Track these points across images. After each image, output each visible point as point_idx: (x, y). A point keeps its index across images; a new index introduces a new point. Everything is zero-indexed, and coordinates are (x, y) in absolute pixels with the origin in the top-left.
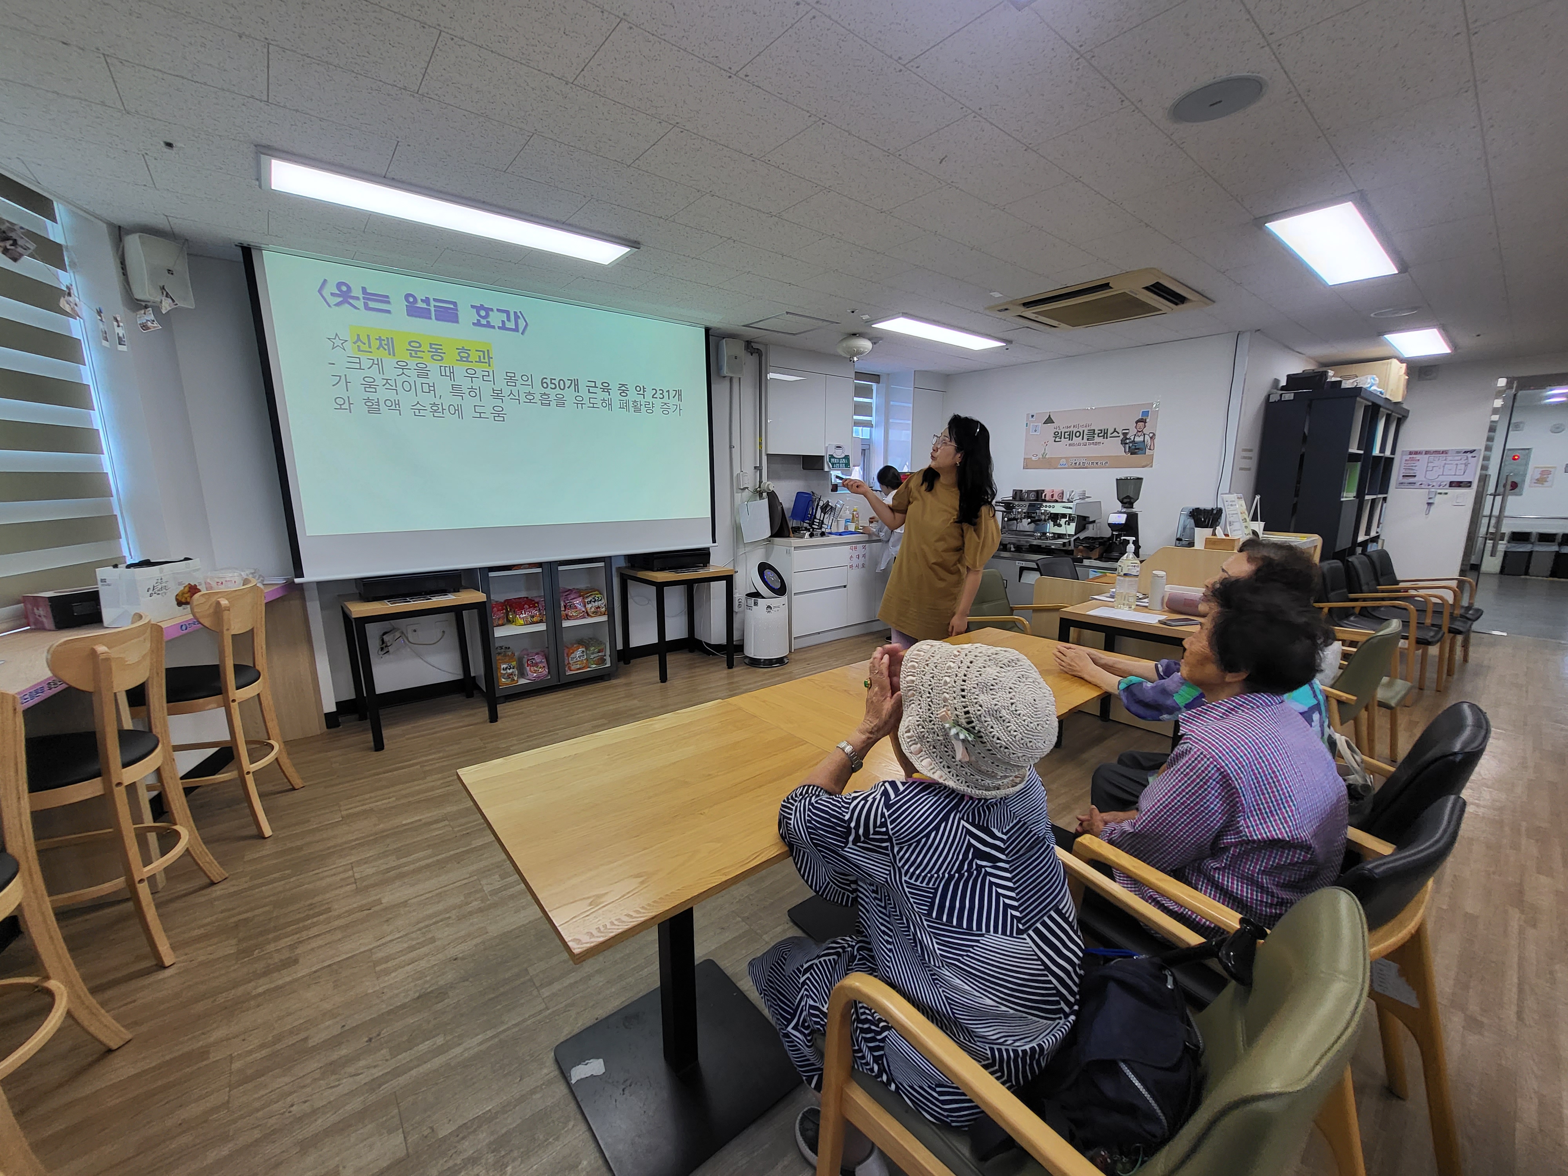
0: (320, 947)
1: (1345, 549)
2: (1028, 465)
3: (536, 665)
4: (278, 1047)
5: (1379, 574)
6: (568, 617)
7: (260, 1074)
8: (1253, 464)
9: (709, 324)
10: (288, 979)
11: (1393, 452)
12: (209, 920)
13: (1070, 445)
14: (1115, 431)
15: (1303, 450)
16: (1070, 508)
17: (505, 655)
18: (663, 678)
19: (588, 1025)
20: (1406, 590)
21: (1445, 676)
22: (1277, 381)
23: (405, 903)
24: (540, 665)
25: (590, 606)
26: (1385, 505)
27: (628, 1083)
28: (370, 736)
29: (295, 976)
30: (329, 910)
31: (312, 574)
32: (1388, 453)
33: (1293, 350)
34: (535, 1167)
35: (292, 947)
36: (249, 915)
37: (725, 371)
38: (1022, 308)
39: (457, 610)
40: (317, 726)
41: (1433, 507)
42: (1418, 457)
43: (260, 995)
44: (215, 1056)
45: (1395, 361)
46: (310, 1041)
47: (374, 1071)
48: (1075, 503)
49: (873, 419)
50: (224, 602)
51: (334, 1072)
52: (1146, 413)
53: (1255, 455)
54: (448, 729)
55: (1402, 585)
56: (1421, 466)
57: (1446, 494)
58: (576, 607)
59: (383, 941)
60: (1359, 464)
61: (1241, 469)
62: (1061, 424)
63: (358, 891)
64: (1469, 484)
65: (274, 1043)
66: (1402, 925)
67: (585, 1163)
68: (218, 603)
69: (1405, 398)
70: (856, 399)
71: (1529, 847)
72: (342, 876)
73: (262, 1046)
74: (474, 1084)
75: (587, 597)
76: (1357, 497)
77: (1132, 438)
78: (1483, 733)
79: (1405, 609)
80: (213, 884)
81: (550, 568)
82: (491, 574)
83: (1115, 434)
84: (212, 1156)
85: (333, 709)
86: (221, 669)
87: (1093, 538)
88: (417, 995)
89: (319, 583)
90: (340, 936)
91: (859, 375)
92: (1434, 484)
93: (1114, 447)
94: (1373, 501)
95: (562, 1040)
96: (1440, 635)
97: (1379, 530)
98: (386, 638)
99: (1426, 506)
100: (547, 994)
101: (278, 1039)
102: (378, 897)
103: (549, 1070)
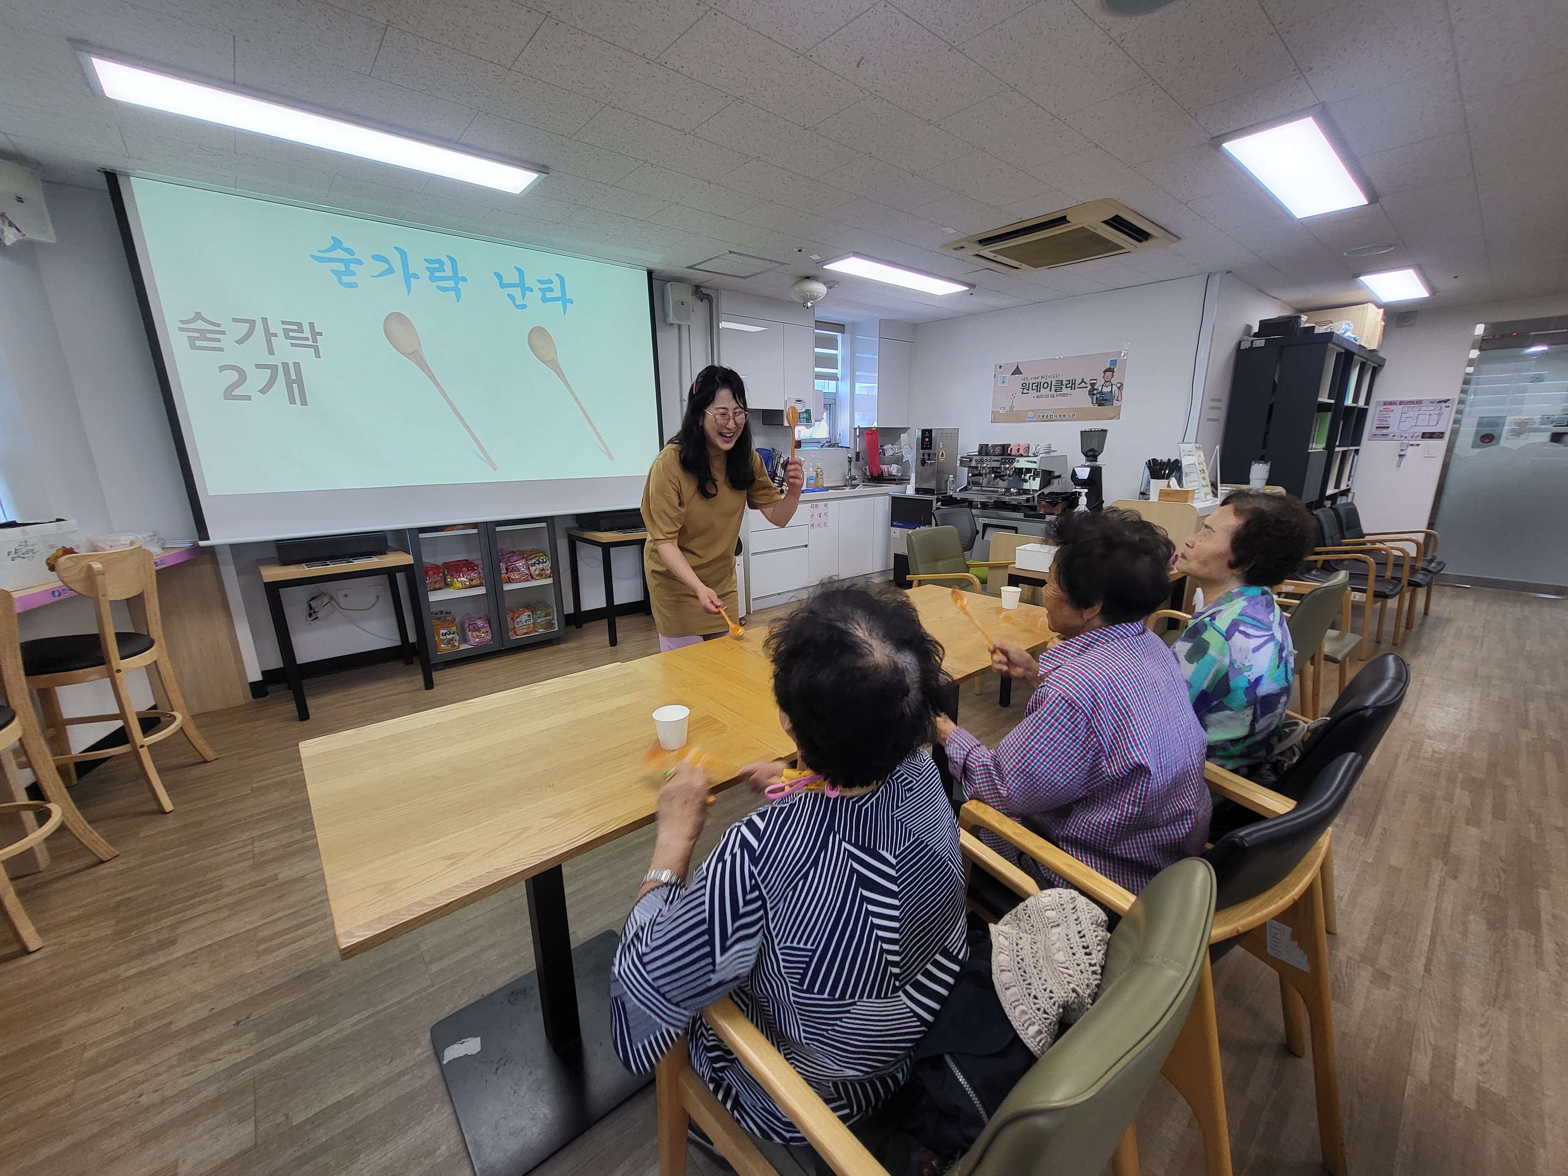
0: (203, 926)
1: (1313, 502)
2: (996, 418)
3: (479, 630)
4: (137, 1033)
5: (1345, 529)
6: (510, 581)
7: (113, 1062)
8: (1221, 415)
9: (652, 267)
10: (162, 961)
11: (1367, 402)
12: (89, 900)
13: (1038, 397)
14: (1083, 381)
15: (1273, 399)
16: (1035, 462)
17: (445, 621)
18: (613, 642)
19: (472, 1001)
20: (1373, 542)
21: (1402, 630)
22: (1249, 328)
23: (302, 878)
24: (483, 630)
25: (534, 568)
26: (1356, 457)
27: (502, 1062)
28: (293, 706)
29: (170, 958)
30: (220, 887)
31: (218, 536)
32: (1361, 403)
33: (1267, 295)
34: (389, 1155)
35: (173, 927)
36: (132, 894)
37: (671, 318)
38: (979, 247)
39: (390, 573)
40: (242, 696)
41: (1404, 459)
42: (1392, 407)
43: (128, 978)
44: (66, 1046)
45: (1371, 306)
46: (173, 1026)
47: (237, 1055)
48: (1039, 457)
49: (838, 372)
50: (97, 566)
51: (192, 1058)
52: (1114, 362)
53: (1224, 405)
54: (380, 697)
55: (1368, 538)
56: (1394, 417)
57: (1418, 445)
58: (519, 570)
59: (272, 918)
60: (1330, 414)
61: (1209, 420)
62: (1029, 375)
63: (254, 867)
64: (1440, 435)
65: (135, 1029)
66: (1286, 891)
67: (444, 1148)
68: (90, 568)
69: (1381, 345)
70: (817, 350)
71: (1463, 797)
72: (241, 851)
73: (122, 1033)
74: (340, 1067)
75: (531, 559)
76: (1326, 448)
77: (1100, 388)
78: (1401, 685)
79: (1365, 562)
80: (102, 862)
81: (487, 528)
82: (422, 536)
83: (1083, 385)
84: (43, 1153)
85: (259, 677)
86: (101, 637)
87: (1058, 494)
88: (296, 974)
89: (233, 547)
90: (225, 915)
91: (820, 324)
92: (1407, 435)
93: (1081, 399)
94: (1344, 453)
95: (441, 1018)
96: (1399, 588)
97: (1349, 483)
98: (313, 603)
99: (1398, 458)
100: (435, 970)
101: (139, 1024)
102: (274, 872)
103: (424, 1048)
